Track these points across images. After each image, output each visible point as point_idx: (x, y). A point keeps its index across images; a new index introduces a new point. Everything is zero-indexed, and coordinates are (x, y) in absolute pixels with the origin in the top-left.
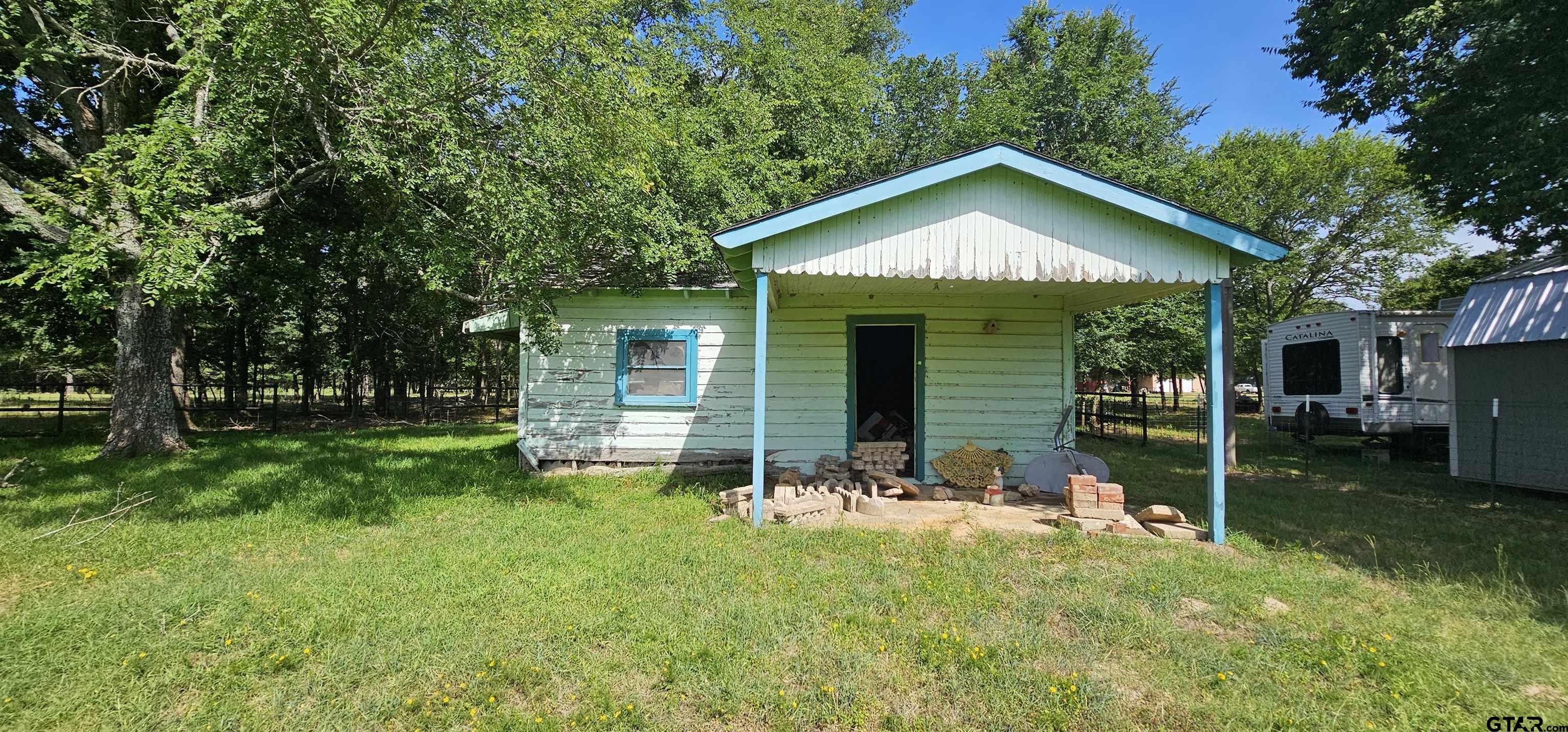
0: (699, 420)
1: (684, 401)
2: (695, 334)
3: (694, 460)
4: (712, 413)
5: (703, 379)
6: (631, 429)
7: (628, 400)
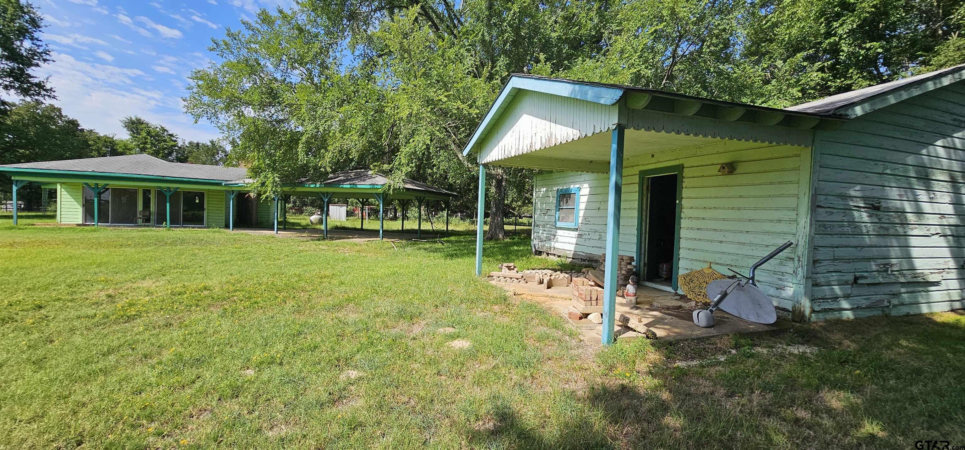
0: (580, 236)
1: (572, 225)
2: (579, 189)
3: (577, 257)
4: (584, 233)
5: (581, 213)
6: (560, 239)
7: (559, 224)
